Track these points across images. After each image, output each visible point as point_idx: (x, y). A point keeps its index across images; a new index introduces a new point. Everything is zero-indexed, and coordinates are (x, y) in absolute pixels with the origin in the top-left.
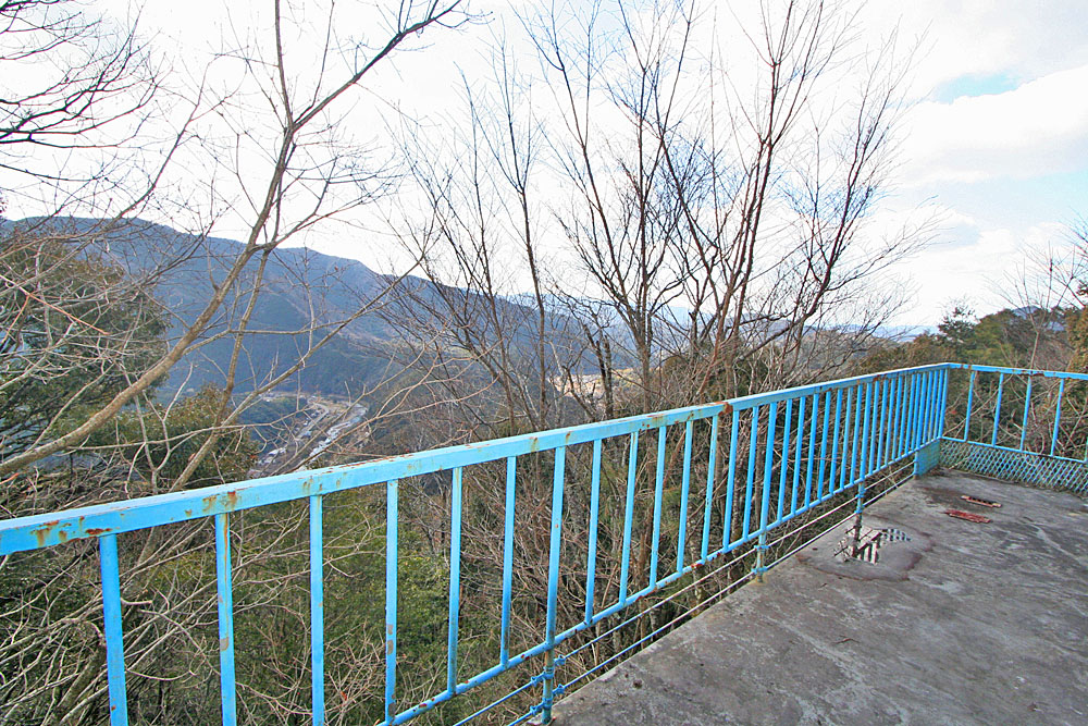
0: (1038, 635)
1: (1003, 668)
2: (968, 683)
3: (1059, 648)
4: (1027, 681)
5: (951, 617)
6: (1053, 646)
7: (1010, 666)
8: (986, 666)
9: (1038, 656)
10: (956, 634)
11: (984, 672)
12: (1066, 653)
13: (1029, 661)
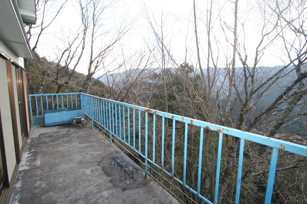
0: (59, 173)
1: (61, 160)
2: (64, 154)
3: (54, 173)
4: (56, 161)
5: (78, 163)
6: (55, 173)
7: (60, 161)
8: (64, 158)
9: (57, 167)
10: (74, 160)
11: (64, 157)
12: (52, 173)
13: (58, 165)
